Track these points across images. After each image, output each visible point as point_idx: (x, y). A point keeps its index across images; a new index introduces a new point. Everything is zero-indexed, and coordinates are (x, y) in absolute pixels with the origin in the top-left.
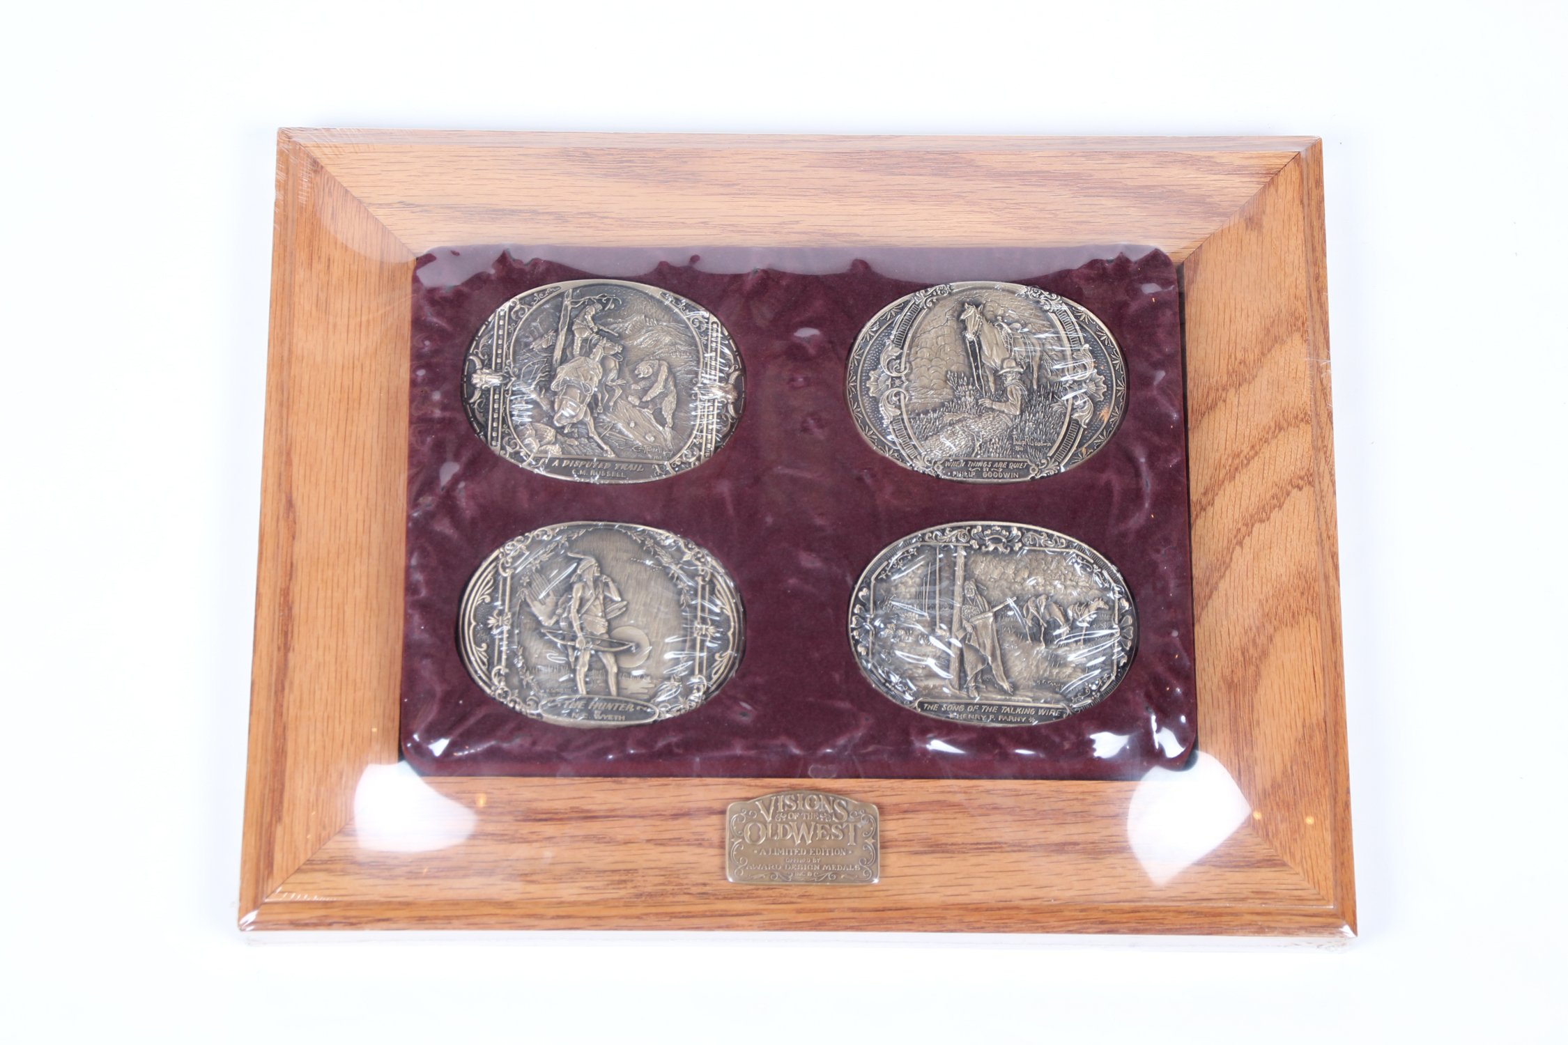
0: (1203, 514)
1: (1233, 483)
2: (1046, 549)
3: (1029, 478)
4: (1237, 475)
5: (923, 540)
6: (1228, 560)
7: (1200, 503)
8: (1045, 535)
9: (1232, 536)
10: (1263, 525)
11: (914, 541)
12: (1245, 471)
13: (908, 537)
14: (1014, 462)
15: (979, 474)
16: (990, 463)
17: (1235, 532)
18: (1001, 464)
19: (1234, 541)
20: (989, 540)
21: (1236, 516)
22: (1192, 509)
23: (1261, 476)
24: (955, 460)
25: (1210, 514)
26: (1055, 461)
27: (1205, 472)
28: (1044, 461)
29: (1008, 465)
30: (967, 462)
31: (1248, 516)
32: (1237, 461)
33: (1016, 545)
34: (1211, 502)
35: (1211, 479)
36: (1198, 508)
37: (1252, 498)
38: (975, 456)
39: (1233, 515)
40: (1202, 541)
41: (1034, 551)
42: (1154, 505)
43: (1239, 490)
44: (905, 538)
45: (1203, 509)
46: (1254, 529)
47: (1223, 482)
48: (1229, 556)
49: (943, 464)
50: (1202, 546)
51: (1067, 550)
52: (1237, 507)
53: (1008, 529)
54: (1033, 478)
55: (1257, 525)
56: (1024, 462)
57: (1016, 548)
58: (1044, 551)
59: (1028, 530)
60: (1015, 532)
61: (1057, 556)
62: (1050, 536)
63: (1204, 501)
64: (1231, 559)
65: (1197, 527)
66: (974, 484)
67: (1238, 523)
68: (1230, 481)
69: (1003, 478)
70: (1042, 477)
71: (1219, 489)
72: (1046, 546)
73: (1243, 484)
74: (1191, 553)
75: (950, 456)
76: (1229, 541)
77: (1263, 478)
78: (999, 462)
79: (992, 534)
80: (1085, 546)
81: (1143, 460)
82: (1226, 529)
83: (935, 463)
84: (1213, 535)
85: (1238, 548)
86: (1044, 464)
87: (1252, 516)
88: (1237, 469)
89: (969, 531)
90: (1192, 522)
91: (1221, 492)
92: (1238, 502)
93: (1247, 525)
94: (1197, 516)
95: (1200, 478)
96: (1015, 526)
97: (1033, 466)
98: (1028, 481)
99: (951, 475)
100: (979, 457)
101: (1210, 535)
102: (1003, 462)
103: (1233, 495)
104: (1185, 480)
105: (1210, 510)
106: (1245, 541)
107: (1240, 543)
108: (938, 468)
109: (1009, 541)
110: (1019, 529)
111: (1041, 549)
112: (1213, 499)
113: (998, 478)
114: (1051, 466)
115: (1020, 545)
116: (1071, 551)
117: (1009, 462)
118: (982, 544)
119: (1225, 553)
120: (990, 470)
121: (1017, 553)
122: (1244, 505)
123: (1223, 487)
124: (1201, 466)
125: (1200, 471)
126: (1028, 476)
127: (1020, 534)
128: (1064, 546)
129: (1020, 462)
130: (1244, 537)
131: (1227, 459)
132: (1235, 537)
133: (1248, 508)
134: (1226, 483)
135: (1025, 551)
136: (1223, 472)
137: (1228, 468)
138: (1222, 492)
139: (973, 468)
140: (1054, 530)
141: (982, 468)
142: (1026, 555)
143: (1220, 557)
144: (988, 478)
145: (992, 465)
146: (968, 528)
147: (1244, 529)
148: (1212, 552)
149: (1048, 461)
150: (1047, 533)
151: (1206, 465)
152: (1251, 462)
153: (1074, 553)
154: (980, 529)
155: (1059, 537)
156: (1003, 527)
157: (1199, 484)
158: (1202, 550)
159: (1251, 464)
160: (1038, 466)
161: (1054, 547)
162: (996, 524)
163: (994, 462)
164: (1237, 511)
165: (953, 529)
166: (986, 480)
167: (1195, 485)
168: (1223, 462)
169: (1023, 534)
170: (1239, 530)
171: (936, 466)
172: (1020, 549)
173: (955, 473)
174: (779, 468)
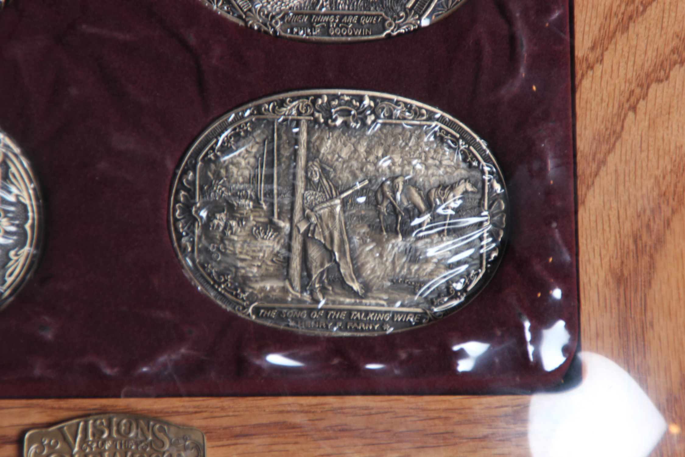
0: (590, 73)
1: (625, 35)
2: (403, 122)
3: (384, 35)
4: (631, 25)
5: (260, 113)
6: (618, 128)
7: (587, 60)
8: (402, 105)
9: (624, 100)
10: (661, 85)
11: (248, 113)
12: (640, 19)
13: (240, 109)
14: (366, 16)
15: (326, 30)
16: (338, 17)
17: (627, 94)
18: (350, 19)
19: (627, 106)
20: (336, 112)
21: (629, 75)
22: (578, 67)
23: (659, 26)
24: (296, 14)
25: (598, 72)
26: (416, 13)
27: (593, 21)
28: (402, 14)
29: (359, 20)
30: (311, 16)
31: (643, 75)
32: (631, 8)
33: (368, 118)
34: (600, 58)
35: (600, 31)
36: (584, 66)
37: (649, 53)
38: (321, 9)
39: (626, 74)
40: (588, 106)
41: (391, 124)
42: (530, 69)
43: (634, 43)
44: (236, 111)
45: (591, 67)
46: (651, 90)
47: (615, 33)
48: (620, 124)
49: (282, 19)
50: (588, 113)
51: (428, 123)
52: (630, 63)
53: (361, 99)
54: (389, 35)
55: (654, 86)
56: (378, 16)
57: (369, 121)
58: (401, 125)
59: (383, 99)
60: (367, 102)
61: (416, 129)
62: (409, 108)
63: (592, 58)
64: (622, 127)
65: (583, 90)
66: (319, 44)
67: (631, 83)
68: (623, 33)
69: (353, 35)
70: (400, 34)
71: (609, 43)
72: (404, 119)
73: (637, 35)
74: (574, 126)
75: (290, 8)
76: (621, 106)
77: (662, 28)
78: (348, 15)
79: (340, 105)
80: (448, 117)
81: (518, 15)
82: (617, 92)
83: (273, 17)
84: (602, 99)
85: (631, 114)
86: (402, 17)
87: (648, 75)
88: (631, 18)
89: (314, 102)
90: (577, 81)
91: (612, 47)
92: (632, 58)
93: (641, 85)
94: (583, 75)
95: (587, 29)
96: (367, 94)
97: (390, 20)
98: (382, 39)
99: (292, 32)
100: (324, 10)
101: (598, 99)
102: (354, 15)
103: (626, 49)
105: (598, 68)
106: (639, 106)
107: (634, 108)
108: (277, 23)
109: (359, 113)
110: (372, 98)
111: (398, 122)
112: (602, 55)
113: (347, 35)
114: (411, 19)
115: (373, 117)
116: (434, 124)
117: (360, 16)
118: (329, 116)
119: (615, 120)
120: (337, 25)
121: (369, 127)
122: (639, 61)
123: (614, 41)
124: (589, 14)
125: (588, 20)
126: (382, 32)
127: (372, 104)
128: (425, 118)
129: (374, 16)
130: (638, 101)
131: (619, 6)
132: (628, 100)
133: (643, 65)
134: (618, 34)
135: (379, 126)
136: (614, 22)
137: (620, 16)
138: (613, 46)
139: (318, 23)
140: (413, 98)
141: (328, 23)
142: (381, 129)
143: (609, 125)
144: (335, 35)
145: (340, 20)
146: (312, 98)
147: (638, 91)
148: (599, 120)
149: (406, 13)
150: (406, 104)
151: (594, 14)
152: (649, 8)
153: (436, 126)
154: (326, 99)
155: (420, 108)
156: (353, 96)
157: (586, 37)
158: (588, 117)
159: (648, 12)
160: (395, 20)
161: (413, 119)
162: (346, 93)
163: (342, 16)
164: (630, 69)
165: (293, 99)
166: (333, 38)
167: (581, 37)
168: (614, 9)
169: (376, 104)
170: (632, 92)
171: (274, 21)
172: (374, 122)
173: (295, 30)
174: (84, 26)
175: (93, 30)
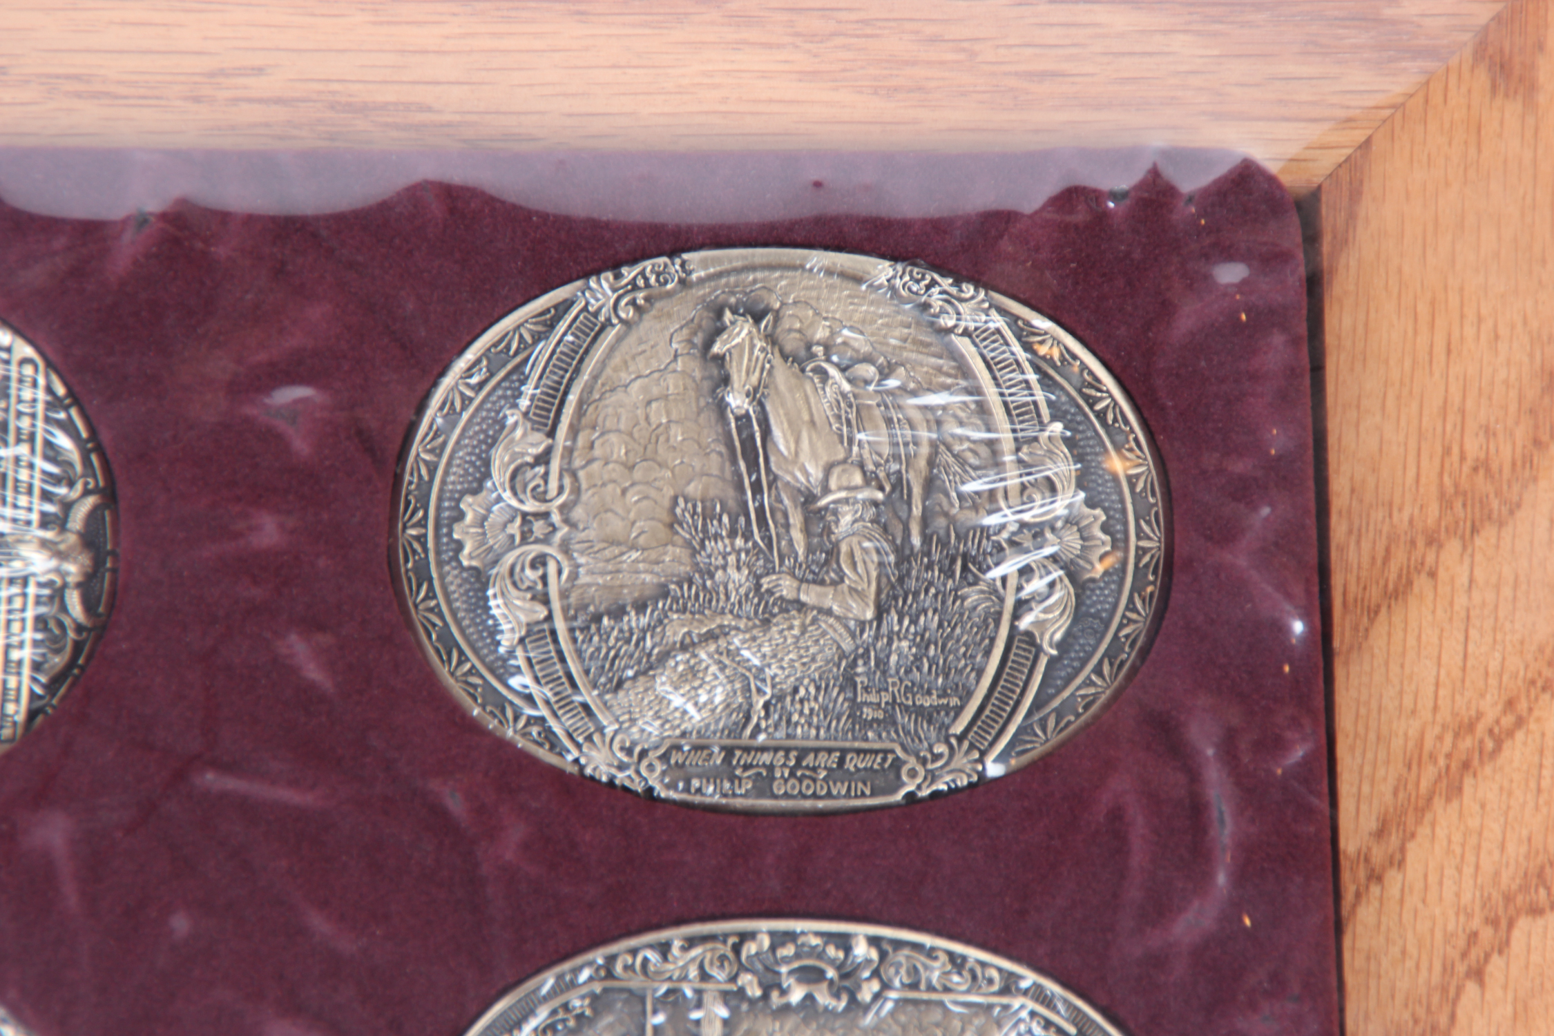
0: (1375, 890)
1: (1455, 804)
2: (946, 998)
3: (899, 796)
4: (1468, 782)
5: (610, 975)
6: (1443, 1020)
7: (1367, 860)
8: (943, 958)
9: (1454, 954)
10: (1540, 922)
11: (585, 975)
12: (1488, 769)
13: (566, 966)
14: (858, 752)
15: (764, 784)
16: (793, 754)
17: (1461, 942)
18: (823, 757)
19: (1461, 968)
20: (791, 973)
21: (1467, 897)
22: (1346, 876)
23: (1533, 785)
24: (697, 748)
25: (1393, 889)
26: (972, 746)
27: (1381, 772)
28: (940, 748)
29: (841, 761)
30: (729, 751)
31: (1496, 896)
32: (1467, 743)
33: (865, 986)
34: (1398, 856)
35: (1395, 794)
36: (1362, 874)
37: (1511, 848)
38: (754, 735)
39: (1458, 895)
40: (1373, 967)
41: (915, 1002)
43: (1474, 823)
44: (558, 969)
45: (1376, 877)
46: (1517, 934)
47: (1430, 800)
48: (1447, 1009)
49: (665, 757)
50: (1373, 983)
51: (1005, 1000)
52: (1468, 870)
53: (844, 942)
54: (910, 796)
55: (1523, 923)
56: (886, 752)
57: (866, 995)
58: (941, 1004)
59: (898, 944)
60: (861, 950)
61: (976, 1015)
62: (957, 962)
63: (1378, 854)
64: (1453, 1017)
65: (1360, 929)
66: (750, 815)
67: (1469, 916)
68: (1448, 800)
69: (829, 795)
70: (936, 795)
71: (1419, 822)
72: (947, 990)
73: (1483, 806)
74: (1342, 1010)
75: (684, 734)
76: (1447, 969)
77: (1539, 790)
78: (817, 751)
79: (798, 956)
80: (1052, 987)
81: (1209, 753)
82: (1439, 935)
83: (643, 754)
84: (1404, 952)
85: (1471, 988)
86: (940, 756)
87: (1508, 898)
88: (1466, 765)
89: (737, 949)
90: (1345, 912)
91: (1423, 831)
92: (1470, 858)
93: (1494, 922)
94: (1358, 895)
95: (1366, 789)
96: (861, 931)
97: (912, 762)
98: (896, 806)
99: (687, 789)
100: (762, 737)
101: (1395, 951)
102: (830, 751)
103: (1457, 838)
104: (1324, 806)
105: (1394, 879)
106: (1490, 968)
107: (1478, 974)
108: (651, 767)
109: (845, 976)
110: (874, 941)
111: (934, 996)
112: (1403, 850)
113: (815, 796)
114: (960, 761)
115: (876, 986)
116: (1016, 1003)
117: (844, 752)
118: (771, 984)
119: (1436, 999)
120: (792, 774)
121: (866, 1008)
122: (1487, 865)
123: (1428, 817)
124: (1370, 755)
125: (1367, 770)
126: (894, 790)
127: (874, 955)
128: (996, 988)
129: (876, 752)
130: (1487, 957)
131: (1440, 738)
132: (1464, 955)
133: (1497, 874)
134: (1438, 803)
135: (889, 1005)
136: (1429, 773)
137: (1442, 762)
138: (1428, 831)
139: (746, 767)
140: (968, 941)
141: (771, 768)
142: (892, 1014)
143: (1421, 1012)
144: (787, 796)
145: (799, 760)
146: (731, 941)
147: (1487, 933)
148: (1399, 998)
149: (951, 747)
150: (951, 955)
151: (1382, 755)
152: (1507, 745)
153: (1022, 1007)
154: (766, 942)
155: (983, 965)
156: (829, 937)
157: (1364, 808)
158: (1373, 991)
159: (1506, 752)
160: (924, 762)
161: (968, 992)
162: (809, 929)
163: (803, 752)
164: (1468, 882)
165: (691, 942)
166: (784, 804)
167: (1352, 808)
168: (1429, 744)
169: (883, 955)
170: (1473, 937)
171: (645, 763)
172: (877, 996)
173: (696, 783)
174: (210, 776)
175: (231, 784)
